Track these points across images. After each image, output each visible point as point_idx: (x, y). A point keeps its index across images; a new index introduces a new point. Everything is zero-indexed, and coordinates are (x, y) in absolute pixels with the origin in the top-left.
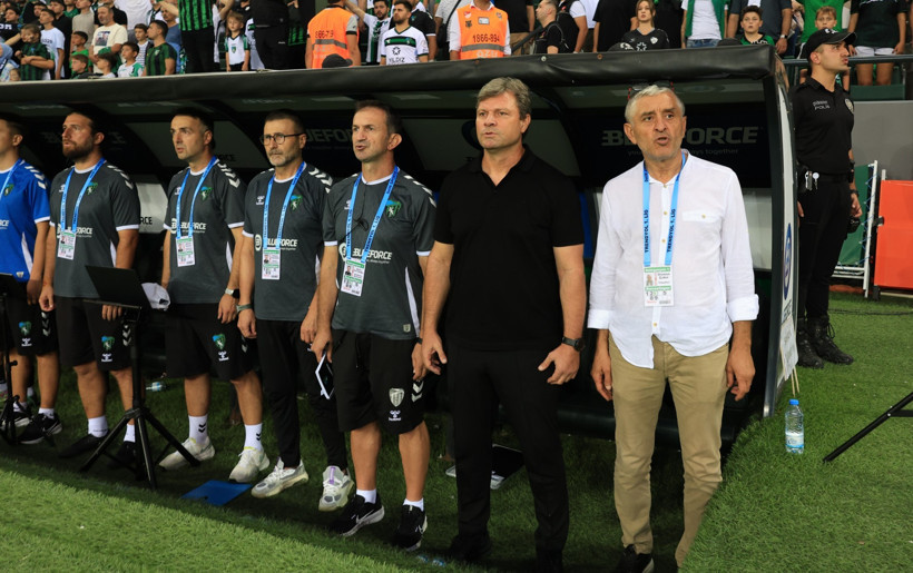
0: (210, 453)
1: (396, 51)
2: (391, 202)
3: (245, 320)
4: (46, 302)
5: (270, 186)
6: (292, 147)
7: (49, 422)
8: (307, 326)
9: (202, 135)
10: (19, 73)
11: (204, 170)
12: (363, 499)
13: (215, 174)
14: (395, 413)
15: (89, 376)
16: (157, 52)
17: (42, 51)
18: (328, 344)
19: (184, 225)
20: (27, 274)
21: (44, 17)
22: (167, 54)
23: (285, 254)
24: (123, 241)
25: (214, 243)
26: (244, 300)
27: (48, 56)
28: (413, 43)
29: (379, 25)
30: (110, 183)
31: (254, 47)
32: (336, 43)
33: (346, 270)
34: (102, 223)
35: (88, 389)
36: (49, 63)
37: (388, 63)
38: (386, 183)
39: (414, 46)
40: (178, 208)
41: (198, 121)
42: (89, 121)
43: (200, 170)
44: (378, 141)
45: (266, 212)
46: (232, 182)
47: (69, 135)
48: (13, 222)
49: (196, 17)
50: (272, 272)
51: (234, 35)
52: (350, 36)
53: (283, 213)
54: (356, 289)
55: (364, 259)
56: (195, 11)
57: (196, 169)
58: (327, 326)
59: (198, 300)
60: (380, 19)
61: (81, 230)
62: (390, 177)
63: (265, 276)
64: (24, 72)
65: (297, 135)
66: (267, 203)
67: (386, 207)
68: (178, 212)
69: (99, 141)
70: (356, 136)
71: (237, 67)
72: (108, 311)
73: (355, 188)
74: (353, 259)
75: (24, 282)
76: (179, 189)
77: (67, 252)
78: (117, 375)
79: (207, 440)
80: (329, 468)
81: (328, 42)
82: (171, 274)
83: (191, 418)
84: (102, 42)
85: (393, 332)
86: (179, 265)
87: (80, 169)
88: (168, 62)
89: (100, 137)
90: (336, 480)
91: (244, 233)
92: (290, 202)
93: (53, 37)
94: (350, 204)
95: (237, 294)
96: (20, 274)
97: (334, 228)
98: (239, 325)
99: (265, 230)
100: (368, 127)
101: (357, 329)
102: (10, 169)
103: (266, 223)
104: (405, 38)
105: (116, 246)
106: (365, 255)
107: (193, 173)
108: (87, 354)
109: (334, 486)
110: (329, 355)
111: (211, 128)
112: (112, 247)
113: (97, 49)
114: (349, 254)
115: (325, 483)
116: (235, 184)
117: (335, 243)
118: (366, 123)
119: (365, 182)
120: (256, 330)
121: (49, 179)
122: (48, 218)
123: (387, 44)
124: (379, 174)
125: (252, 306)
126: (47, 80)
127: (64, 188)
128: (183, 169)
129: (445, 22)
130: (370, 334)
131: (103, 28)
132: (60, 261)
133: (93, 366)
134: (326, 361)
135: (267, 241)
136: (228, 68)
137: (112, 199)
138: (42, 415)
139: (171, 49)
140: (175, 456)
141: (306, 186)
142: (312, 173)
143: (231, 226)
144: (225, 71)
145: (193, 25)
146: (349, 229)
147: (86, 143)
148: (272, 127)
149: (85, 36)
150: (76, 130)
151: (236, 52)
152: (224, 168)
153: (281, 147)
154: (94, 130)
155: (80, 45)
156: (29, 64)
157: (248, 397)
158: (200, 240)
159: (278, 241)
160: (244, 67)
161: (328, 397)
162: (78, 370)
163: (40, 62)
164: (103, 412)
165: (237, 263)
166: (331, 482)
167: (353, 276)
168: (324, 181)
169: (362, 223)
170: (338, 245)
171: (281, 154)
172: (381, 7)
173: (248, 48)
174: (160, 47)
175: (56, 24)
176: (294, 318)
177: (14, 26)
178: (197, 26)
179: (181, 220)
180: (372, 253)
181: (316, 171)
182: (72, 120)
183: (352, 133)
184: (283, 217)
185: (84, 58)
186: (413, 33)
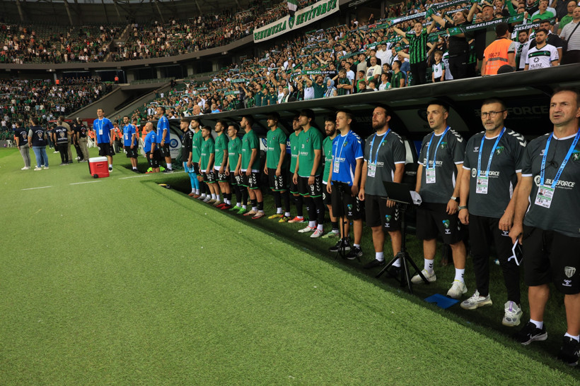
0: (434, 279)
1: (536, 60)
2: (576, 151)
3: (463, 215)
4: (361, 196)
5: (483, 142)
6: (500, 119)
7: (358, 251)
8: (504, 221)
9: (443, 114)
10: (337, 92)
11: (443, 133)
12: (535, 326)
13: (449, 135)
14: (567, 282)
15: (378, 232)
16: (396, 77)
17: (346, 81)
18: (521, 234)
19: (430, 162)
20: (352, 183)
21: (347, 66)
22: (401, 76)
23: (491, 180)
24: (398, 169)
25: (446, 172)
26: (463, 203)
27: (349, 84)
28: (548, 54)
29: (522, 47)
30: (392, 141)
31: (447, 68)
32: (501, 59)
33: (539, 191)
34: (388, 160)
35: (377, 238)
36: (350, 87)
37: (530, 68)
38: (573, 139)
39: (549, 55)
40: (428, 153)
41: (442, 107)
42: (384, 110)
43: (440, 133)
44: (570, 112)
45: (480, 156)
46: (458, 139)
47: (375, 117)
48: (347, 159)
49: (418, 56)
50: (482, 189)
51: (437, 63)
52: (510, 54)
53: (491, 156)
54: (546, 203)
55: (554, 186)
56: (418, 53)
57: (438, 132)
58: (521, 223)
59: (436, 201)
60: (522, 43)
61: (379, 163)
62: (576, 135)
63: (478, 191)
64: (339, 92)
65: (502, 112)
66: (481, 151)
67: (572, 154)
68: (428, 155)
69: (388, 120)
70: (552, 110)
71: (438, 80)
72: (389, 203)
73: (548, 143)
74: (545, 186)
75: (350, 187)
76: (428, 143)
77: (372, 174)
78: (391, 234)
79: (433, 272)
80: (509, 302)
81: (496, 59)
82: (421, 187)
83: (425, 260)
84: (370, 74)
85: (571, 232)
86: (427, 182)
87: (379, 134)
88: (402, 81)
89: (389, 118)
90: (513, 309)
91: (463, 167)
92: (496, 150)
93: (350, 74)
94: (545, 152)
95: (458, 200)
96: (349, 183)
97: (531, 166)
98: (459, 217)
99: (479, 166)
100: (563, 103)
101: (545, 228)
102: (346, 135)
103: (479, 162)
104: (543, 51)
105: (394, 172)
106: (554, 183)
107: (436, 135)
108: (378, 222)
109: (511, 312)
110: (520, 240)
111: (448, 111)
112: (392, 172)
113: (368, 78)
114: (542, 183)
115: (506, 310)
116: (460, 140)
117: (531, 175)
118: (562, 101)
119: (556, 138)
120: (469, 220)
121: (363, 139)
122: (362, 157)
123: (530, 57)
124: (567, 133)
125: (467, 207)
126: (348, 95)
127: (372, 143)
128: (430, 132)
129: (566, 39)
130: (553, 231)
131: (371, 68)
132: (368, 178)
133: (380, 228)
134: (518, 244)
135: (480, 172)
136: (433, 80)
137: (393, 148)
138: (355, 247)
139: (403, 74)
140: (417, 277)
141: (505, 141)
142: (510, 134)
143: (456, 163)
144: (432, 82)
145: (417, 60)
146: (543, 167)
147: (383, 121)
148: (487, 108)
149: (363, 72)
150: (379, 115)
151: (438, 71)
152: (453, 132)
153: (493, 119)
154: (387, 114)
155: (361, 77)
156: (342, 88)
157: (458, 254)
158: (438, 170)
159: (487, 173)
160: (442, 79)
161: (518, 264)
162: (373, 229)
163: (347, 86)
164: (383, 250)
165: (460, 183)
166: (510, 310)
167: (544, 195)
168: (518, 138)
169: (553, 164)
170: (533, 177)
171: (493, 123)
172: (524, 35)
173: (444, 68)
174: (398, 74)
175: (351, 69)
176: (495, 216)
177: (336, 72)
178: (419, 61)
179: (429, 159)
180: (560, 182)
181: (513, 132)
182: (377, 110)
183: (549, 108)
184: (491, 159)
185: (363, 82)
186: (549, 48)
